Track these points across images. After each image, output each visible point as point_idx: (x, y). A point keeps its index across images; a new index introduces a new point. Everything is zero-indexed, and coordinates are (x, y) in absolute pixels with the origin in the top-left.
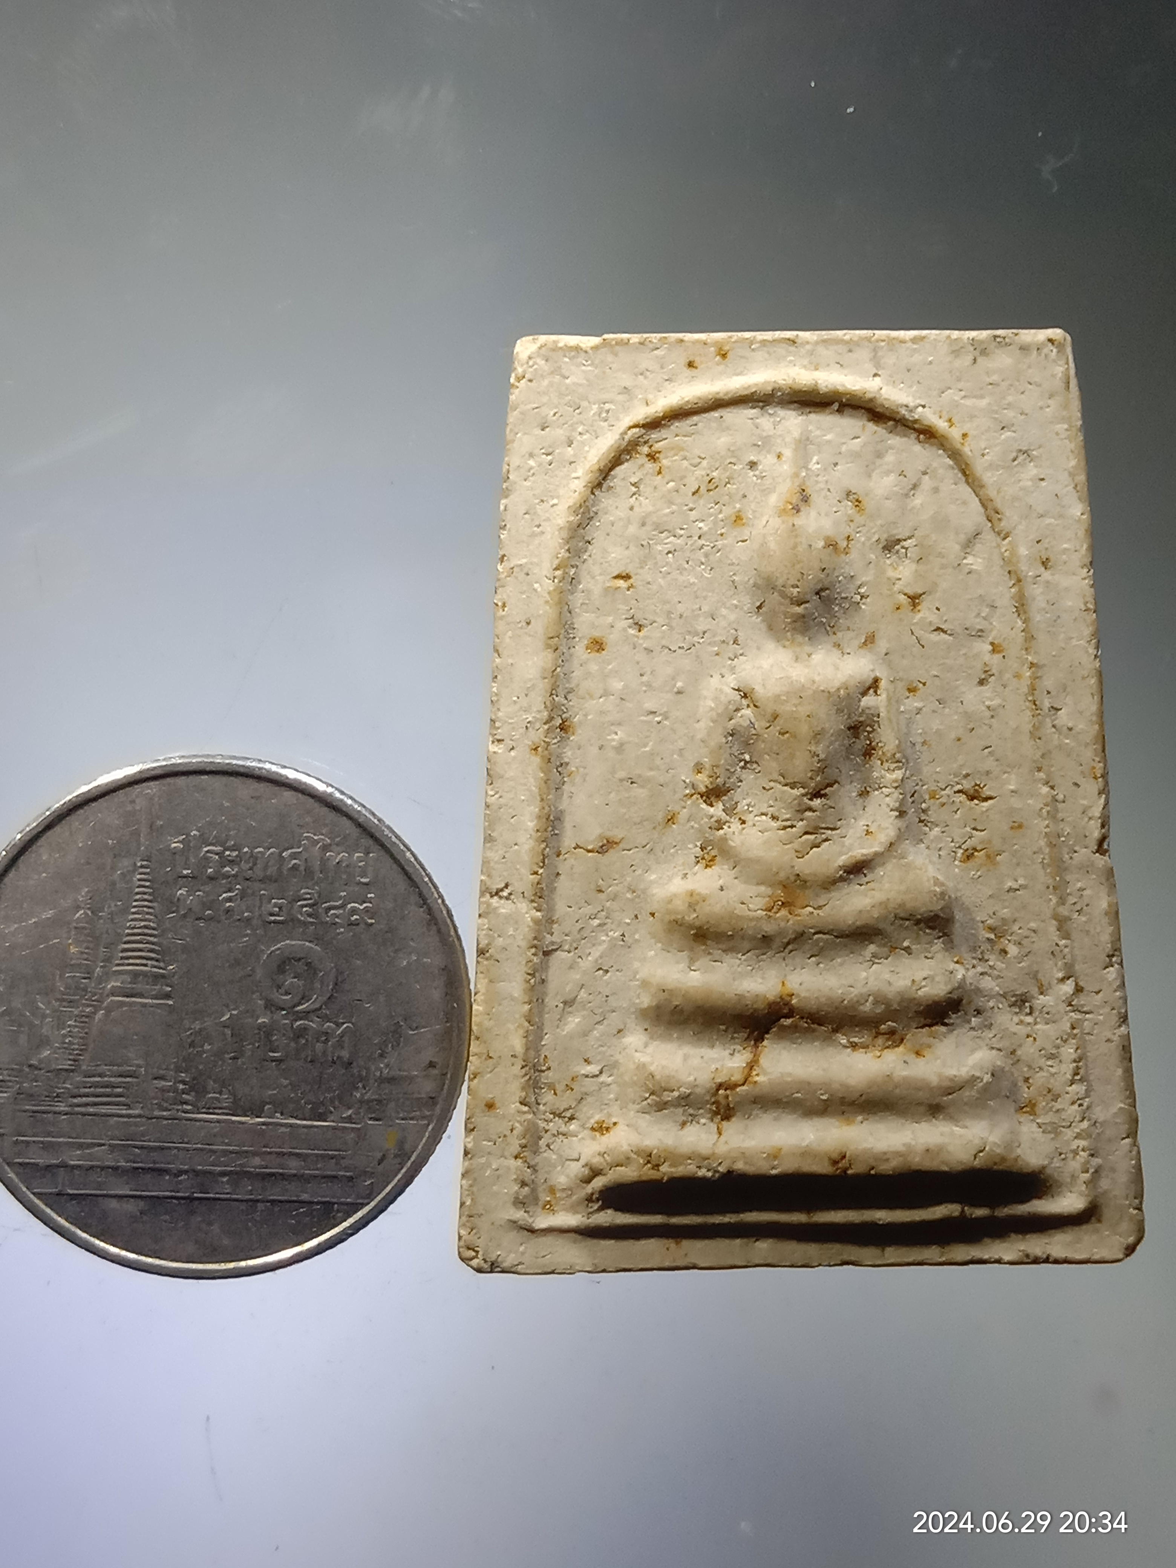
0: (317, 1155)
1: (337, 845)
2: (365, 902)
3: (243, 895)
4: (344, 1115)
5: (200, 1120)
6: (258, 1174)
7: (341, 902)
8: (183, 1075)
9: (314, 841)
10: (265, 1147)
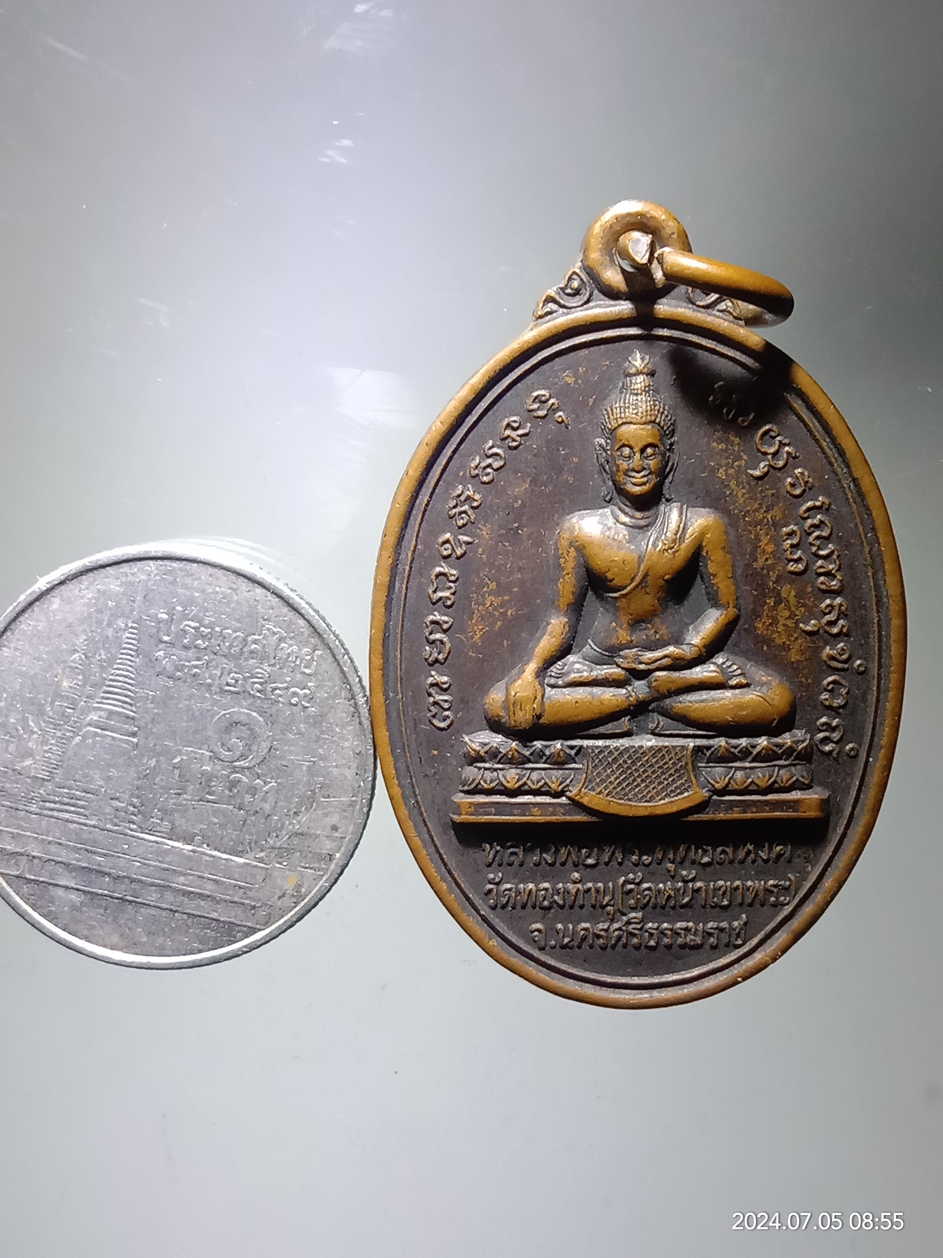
0: (230, 884)
1: (291, 638)
2: (304, 688)
3: (208, 665)
4: (257, 856)
5: (142, 839)
6: (179, 890)
7: (285, 685)
8: (135, 800)
9: (273, 632)
10: (191, 870)
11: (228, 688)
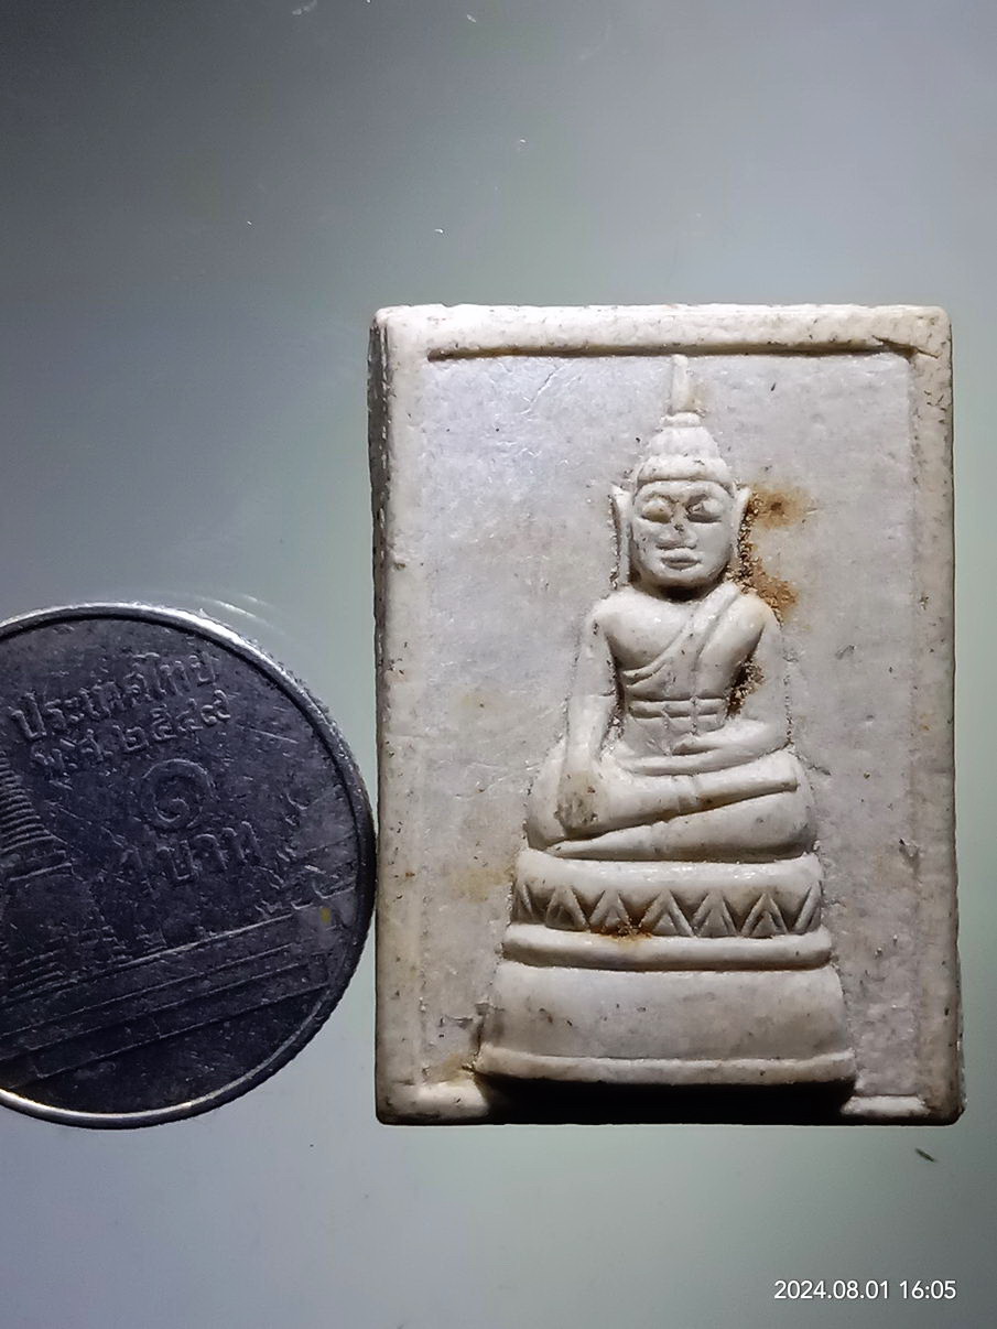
0: (262, 958)
1: (166, 655)
3: (96, 738)
4: (272, 911)
5: (139, 965)
6: (211, 996)
8: (106, 928)
9: (144, 660)
10: (211, 967)
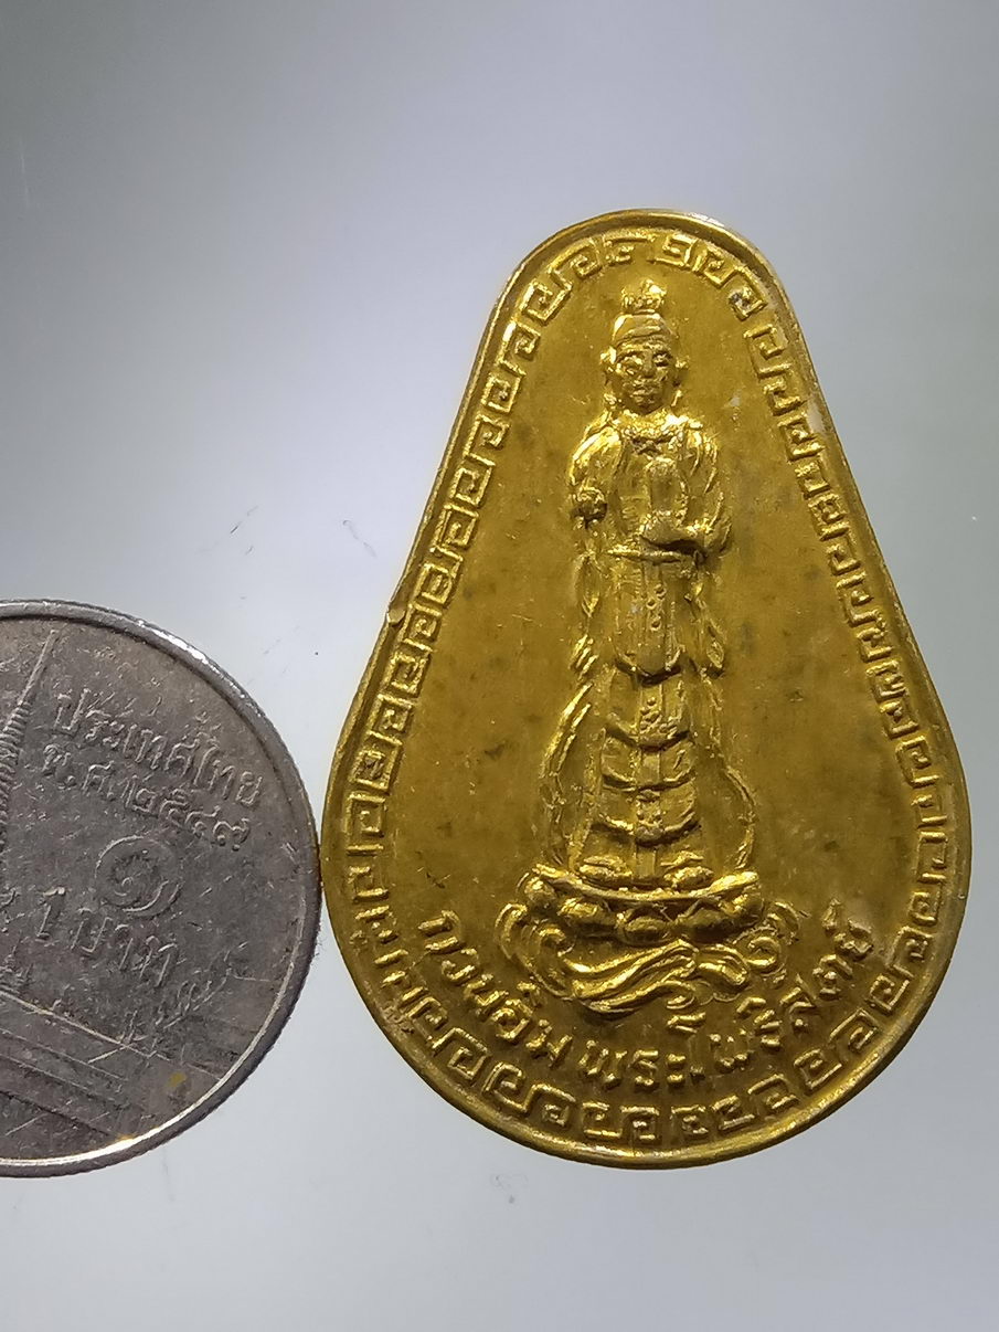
1: (231, 755)
2: (237, 824)
3: (113, 772)
4: (136, 1039)
6: (24, 1069)
7: (214, 815)
11: (136, 808)
